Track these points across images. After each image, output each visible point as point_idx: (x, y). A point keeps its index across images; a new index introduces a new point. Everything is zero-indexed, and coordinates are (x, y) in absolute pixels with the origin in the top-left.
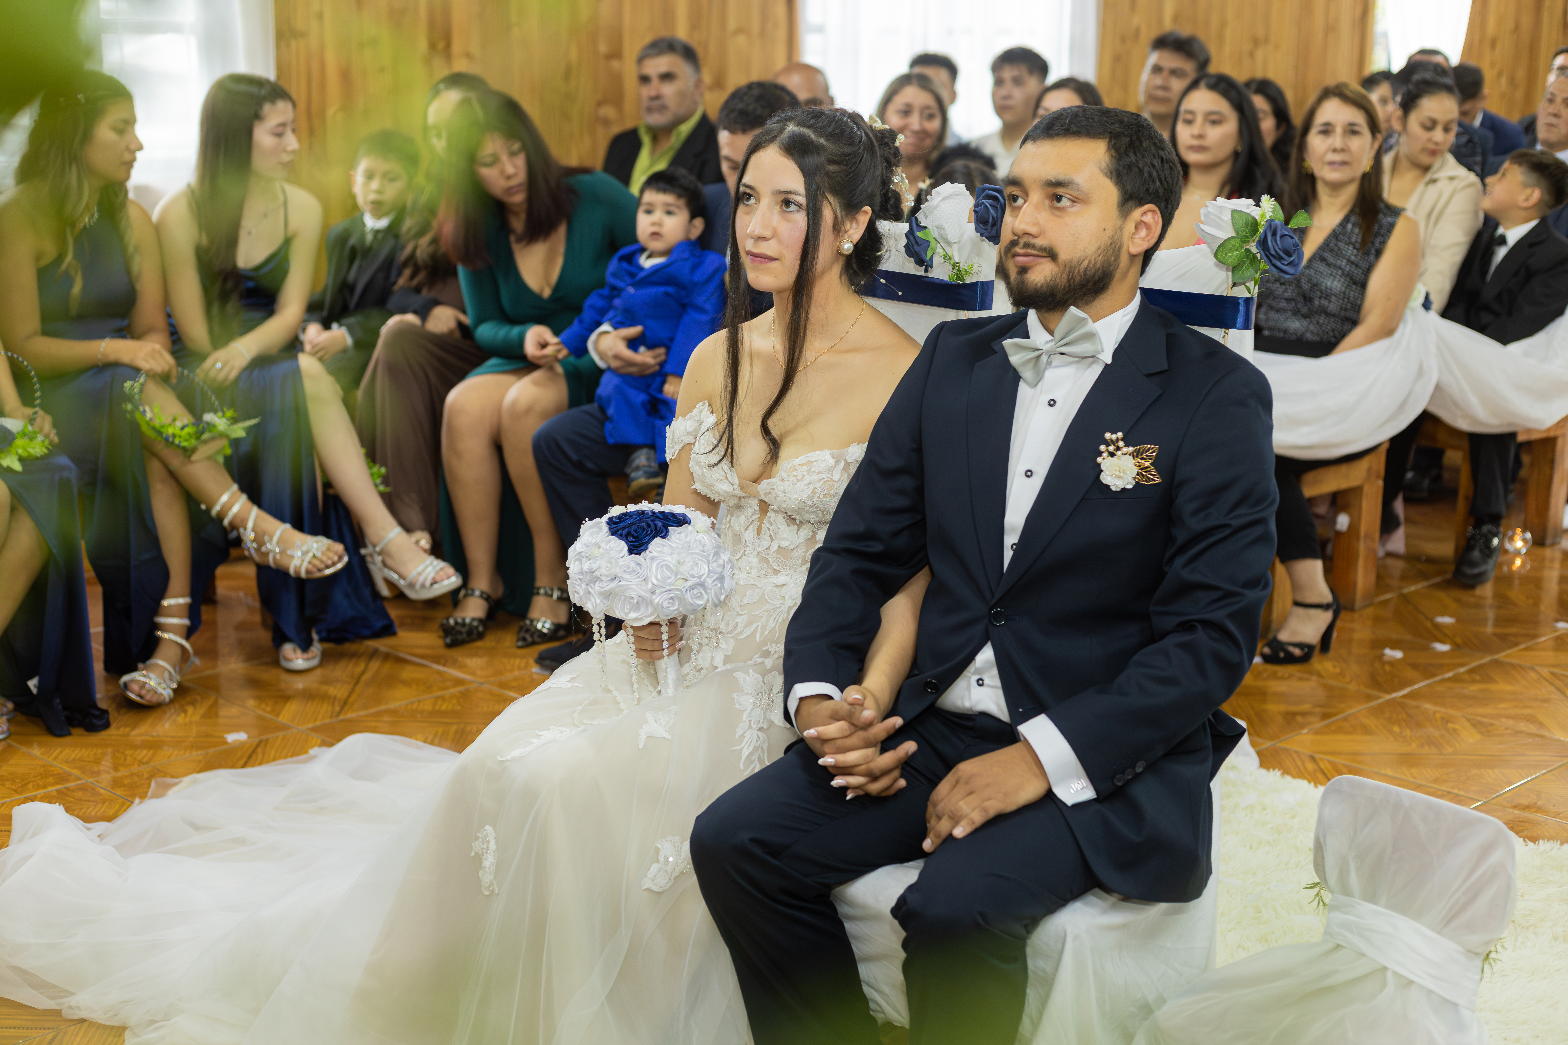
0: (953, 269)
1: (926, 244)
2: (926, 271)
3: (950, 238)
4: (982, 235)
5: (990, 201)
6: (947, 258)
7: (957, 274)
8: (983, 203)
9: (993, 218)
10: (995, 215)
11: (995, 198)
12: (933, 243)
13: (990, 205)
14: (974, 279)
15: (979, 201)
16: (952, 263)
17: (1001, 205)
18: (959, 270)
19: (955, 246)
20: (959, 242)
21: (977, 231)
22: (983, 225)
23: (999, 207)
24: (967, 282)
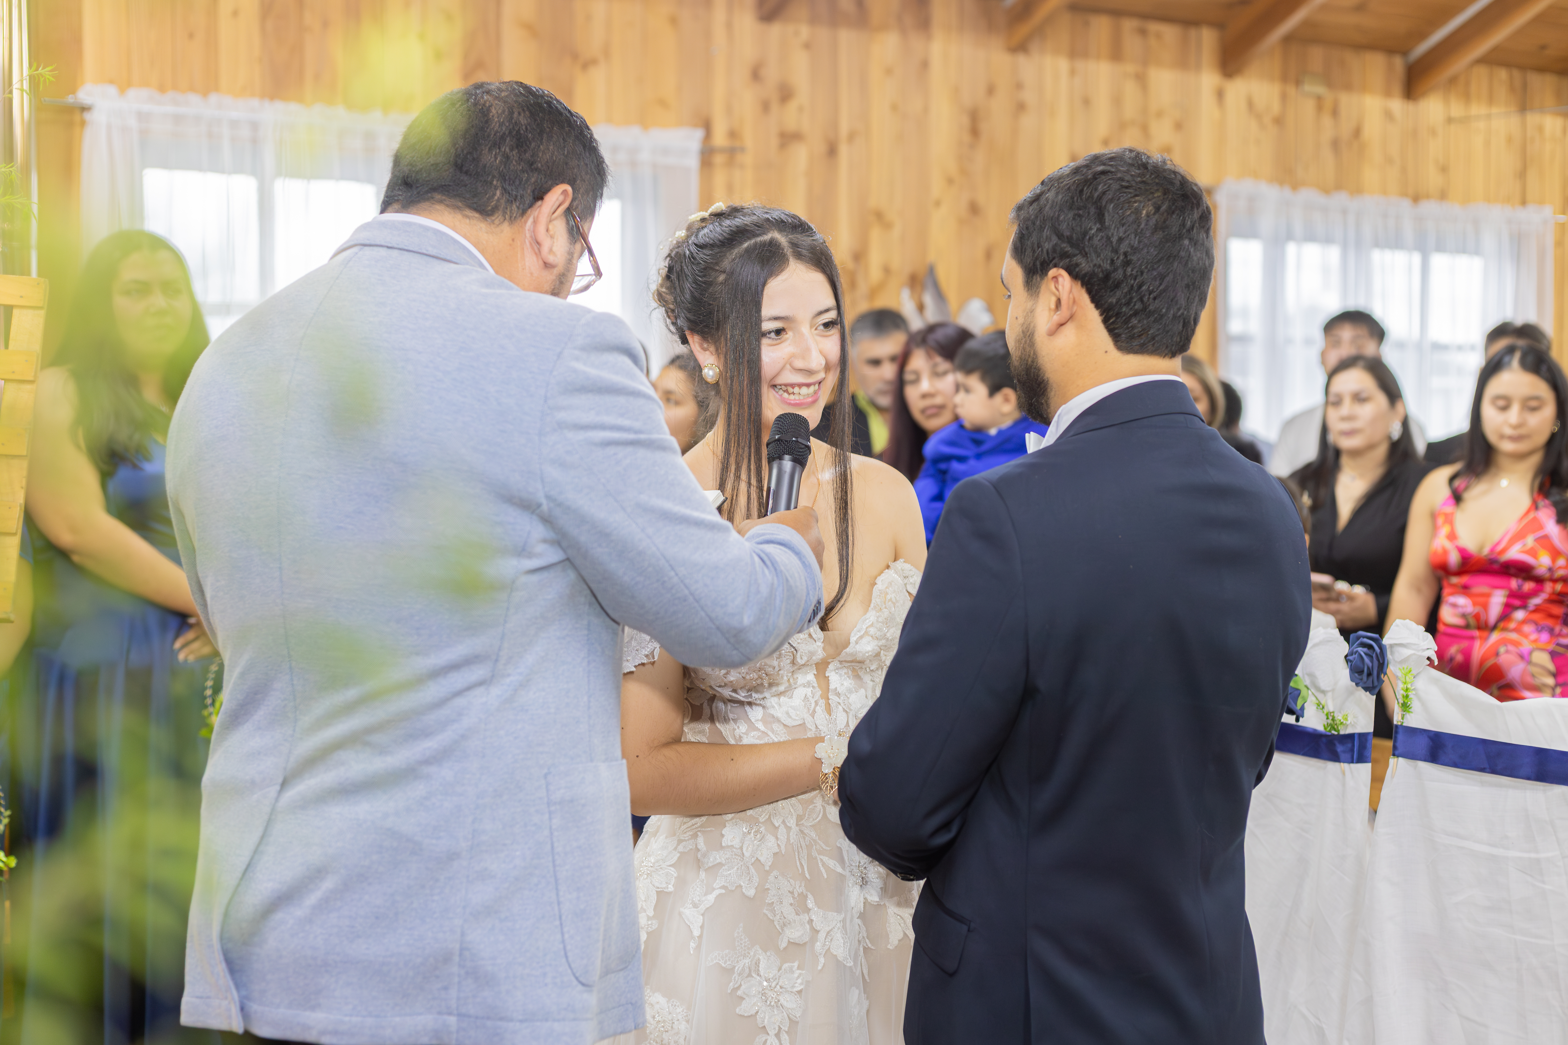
0: (1327, 718)
1: (1296, 692)
2: (1297, 720)
3: (1323, 685)
4: (1357, 684)
5: (1365, 650)
6: (1320, 706)
7: (1331, 725)
8: (1357, 651)
9: (1368, 668)
10: (1370, 665)
11: (1370, 647)
12: (1304, 692)
13: (1366, 654)
14: (1349, 731)
15: (1353, 650)
16: (1325, 712)
17: (1376, 654)
18: (1333, 720)
19: (1330, 694)
20: (1333, 690)
21: (1352, 680)
22: (1359, 675)
23: (1374, 655)
24: (1342, 733)
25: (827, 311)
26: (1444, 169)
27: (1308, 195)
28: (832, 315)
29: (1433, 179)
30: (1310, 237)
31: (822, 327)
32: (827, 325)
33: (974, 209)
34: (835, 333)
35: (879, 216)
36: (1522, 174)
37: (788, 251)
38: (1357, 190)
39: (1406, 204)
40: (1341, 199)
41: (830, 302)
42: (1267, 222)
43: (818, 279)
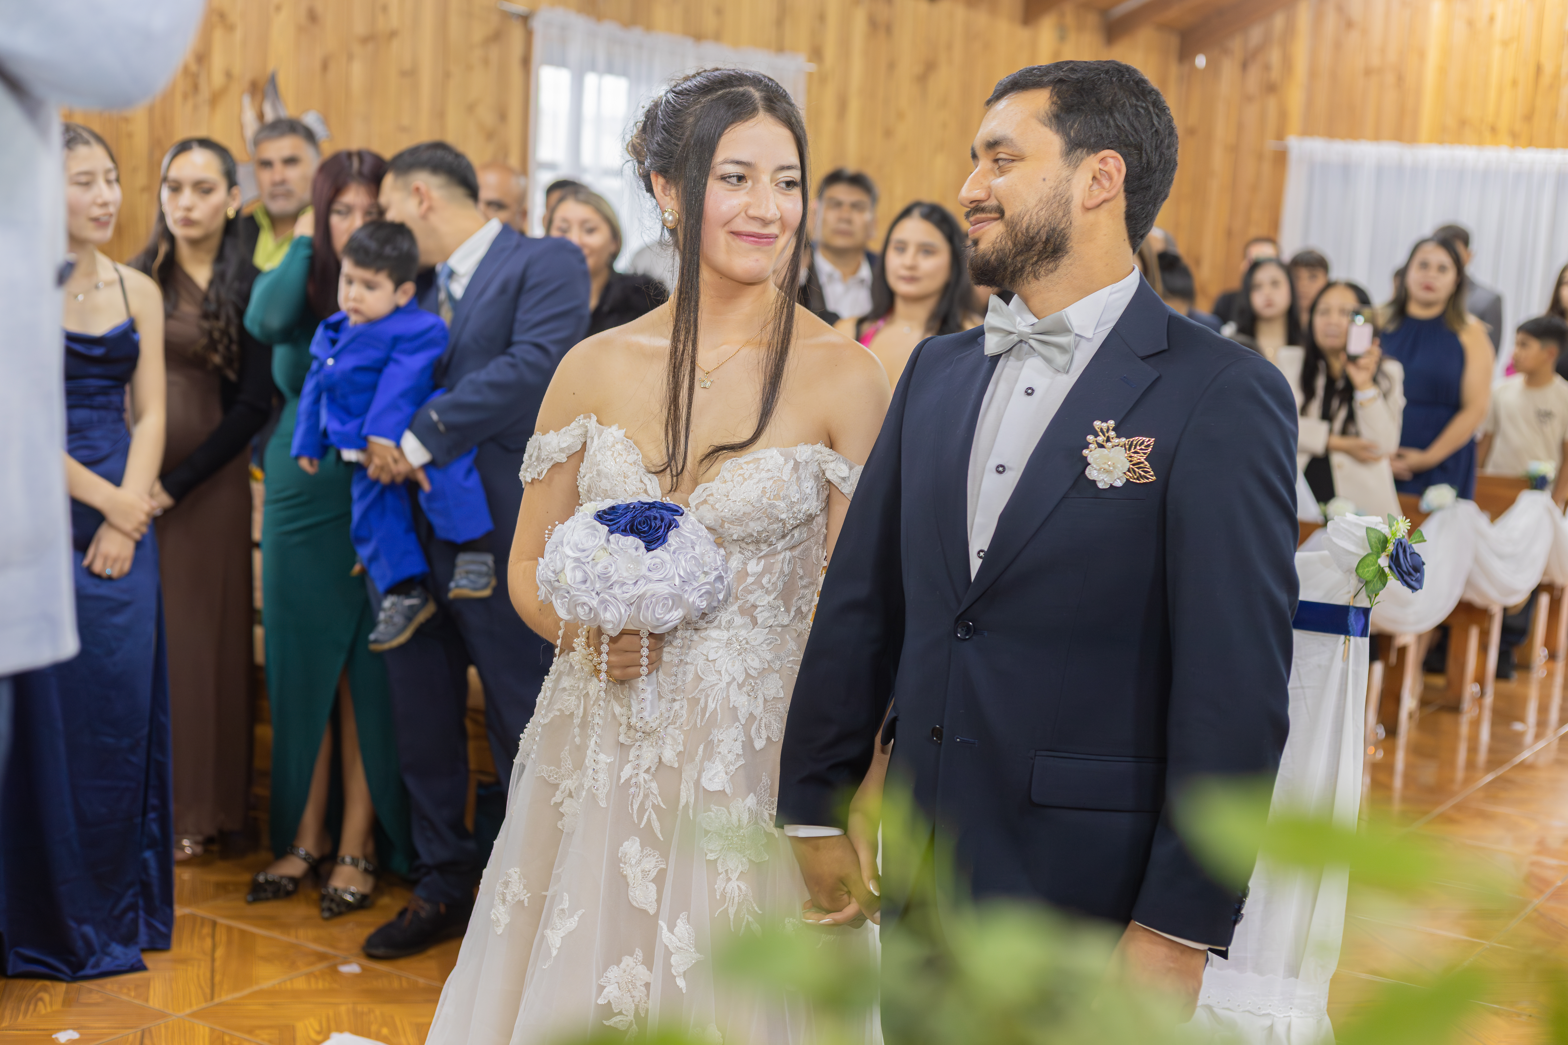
25: (789, 168)
26: (719, 12)
27: (609, 28)
28: (796, 175)
29: (710, 22)
30: (610, 69)
31: (783, 185)
32: (790, 184)
33: (313, 17)
34: (797, 192)
35: (222, 16)
36: (780, 22)
37: (760, 104)
38: (649, 27)
39: (689, 43)
40: (636, 34)
41: (795, 160)
42: (575, 51)
43: (782, 135)
